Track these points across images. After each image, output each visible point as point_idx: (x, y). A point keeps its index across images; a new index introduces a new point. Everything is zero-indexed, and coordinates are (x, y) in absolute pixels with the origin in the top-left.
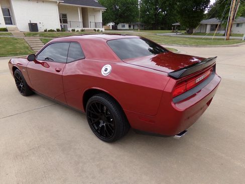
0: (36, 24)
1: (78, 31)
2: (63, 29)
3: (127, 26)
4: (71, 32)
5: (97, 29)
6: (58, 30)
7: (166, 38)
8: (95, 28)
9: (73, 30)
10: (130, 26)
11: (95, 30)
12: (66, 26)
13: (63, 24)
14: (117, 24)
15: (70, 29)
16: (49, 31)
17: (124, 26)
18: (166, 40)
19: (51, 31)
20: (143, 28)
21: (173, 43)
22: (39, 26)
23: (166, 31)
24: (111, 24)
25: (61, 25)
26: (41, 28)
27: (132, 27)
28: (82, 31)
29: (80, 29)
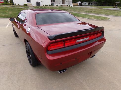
0: (40, 2)
1: (59, 6)
2: (52, 5)
3: (87, 4)
4: (56, 6)
5: (69, 5)
6: (49, 5)
7: (107, 11)
8: (68, 5)
9: (57, 6)
10: (89, 4)
11: (68, 6)
12: (54, 3)
13: (52, 2)
14: (82, 2)
15: (55, 5)
16: (45, 6)
17: (86, 4)
18: (106, 13)
19: (46, 6)
20: (97, 5)
21: (110, 14)
22: (41, 3)
23: (111, 7)
24: (79, 3)
25: (51, 3)
26: (42, 4)
27: (90, 5)
28: (61, 6)
29: (60, 5)
